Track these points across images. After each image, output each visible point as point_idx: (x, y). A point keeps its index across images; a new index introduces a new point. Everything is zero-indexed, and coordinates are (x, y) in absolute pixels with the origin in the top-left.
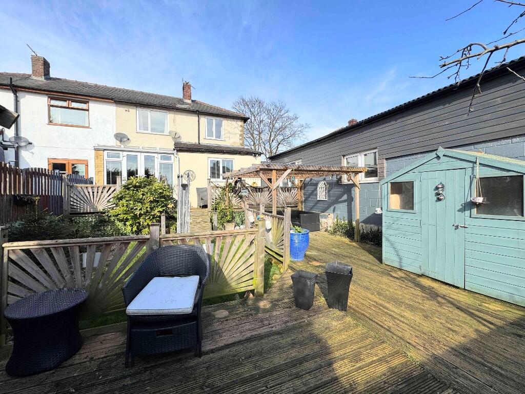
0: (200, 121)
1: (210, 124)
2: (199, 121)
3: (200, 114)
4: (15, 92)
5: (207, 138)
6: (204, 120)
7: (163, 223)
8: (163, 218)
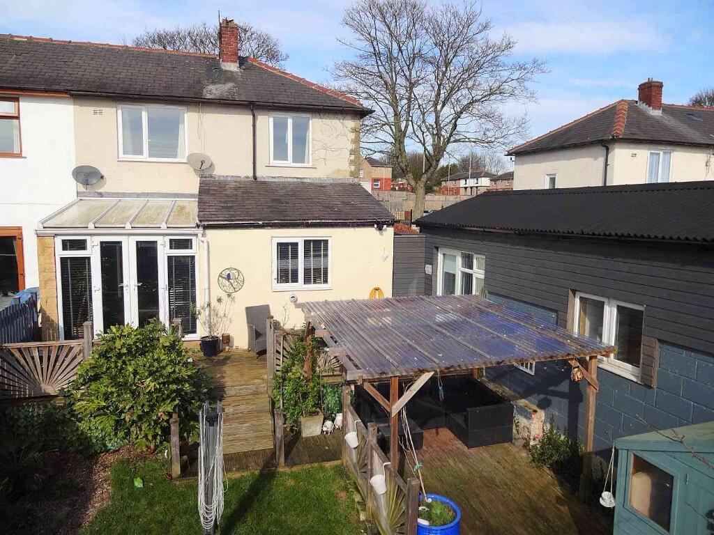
0: (258, 123)
1: (280, 129)
2: (254, 126)
3: (256, 109)
5: (273, 162)
6: (267, 122)
7: (175, 438)
8: (175, 428)
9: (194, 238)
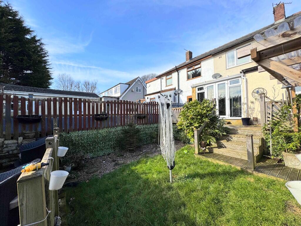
4: (177, 71)
7: (196, 136)
8: (196, 132)
9: (240, 79)
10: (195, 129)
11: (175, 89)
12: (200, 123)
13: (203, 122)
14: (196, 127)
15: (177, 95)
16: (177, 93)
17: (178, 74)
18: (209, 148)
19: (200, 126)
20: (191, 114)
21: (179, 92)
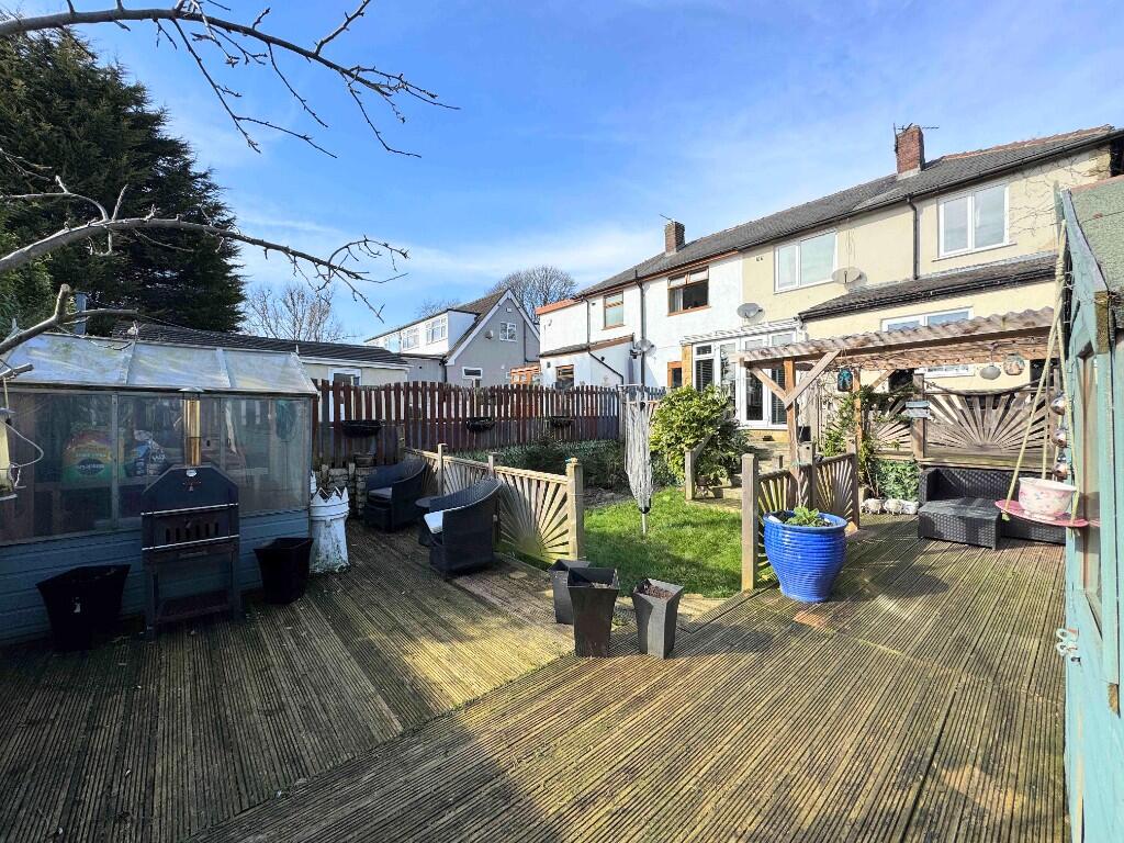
4: (640, 285)
5: (944, 255)
7: (688, 465)
8: (688, 457)
9: (794, 333)
10: (686, 449)
11: (632, 339)
12: (697, 436)
13: (703, 435)
14: (690, 446)
15: (639, 358)
16: (638, 351)
17: (642, 295)
18: (713, 490)
19: (697, 443)
20: (678, 419)
21: (645, 349)
